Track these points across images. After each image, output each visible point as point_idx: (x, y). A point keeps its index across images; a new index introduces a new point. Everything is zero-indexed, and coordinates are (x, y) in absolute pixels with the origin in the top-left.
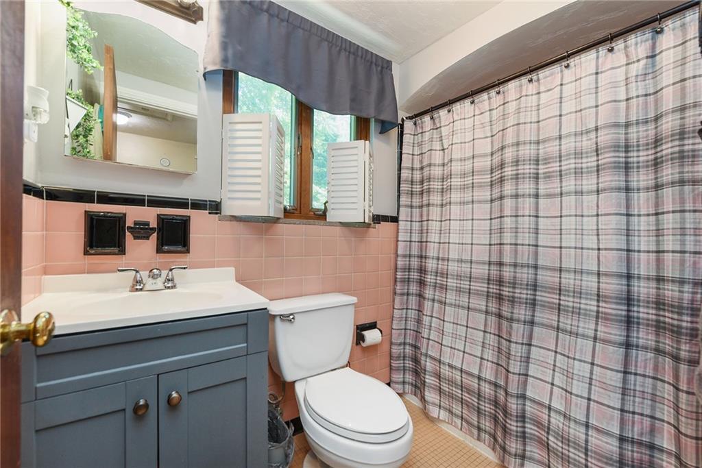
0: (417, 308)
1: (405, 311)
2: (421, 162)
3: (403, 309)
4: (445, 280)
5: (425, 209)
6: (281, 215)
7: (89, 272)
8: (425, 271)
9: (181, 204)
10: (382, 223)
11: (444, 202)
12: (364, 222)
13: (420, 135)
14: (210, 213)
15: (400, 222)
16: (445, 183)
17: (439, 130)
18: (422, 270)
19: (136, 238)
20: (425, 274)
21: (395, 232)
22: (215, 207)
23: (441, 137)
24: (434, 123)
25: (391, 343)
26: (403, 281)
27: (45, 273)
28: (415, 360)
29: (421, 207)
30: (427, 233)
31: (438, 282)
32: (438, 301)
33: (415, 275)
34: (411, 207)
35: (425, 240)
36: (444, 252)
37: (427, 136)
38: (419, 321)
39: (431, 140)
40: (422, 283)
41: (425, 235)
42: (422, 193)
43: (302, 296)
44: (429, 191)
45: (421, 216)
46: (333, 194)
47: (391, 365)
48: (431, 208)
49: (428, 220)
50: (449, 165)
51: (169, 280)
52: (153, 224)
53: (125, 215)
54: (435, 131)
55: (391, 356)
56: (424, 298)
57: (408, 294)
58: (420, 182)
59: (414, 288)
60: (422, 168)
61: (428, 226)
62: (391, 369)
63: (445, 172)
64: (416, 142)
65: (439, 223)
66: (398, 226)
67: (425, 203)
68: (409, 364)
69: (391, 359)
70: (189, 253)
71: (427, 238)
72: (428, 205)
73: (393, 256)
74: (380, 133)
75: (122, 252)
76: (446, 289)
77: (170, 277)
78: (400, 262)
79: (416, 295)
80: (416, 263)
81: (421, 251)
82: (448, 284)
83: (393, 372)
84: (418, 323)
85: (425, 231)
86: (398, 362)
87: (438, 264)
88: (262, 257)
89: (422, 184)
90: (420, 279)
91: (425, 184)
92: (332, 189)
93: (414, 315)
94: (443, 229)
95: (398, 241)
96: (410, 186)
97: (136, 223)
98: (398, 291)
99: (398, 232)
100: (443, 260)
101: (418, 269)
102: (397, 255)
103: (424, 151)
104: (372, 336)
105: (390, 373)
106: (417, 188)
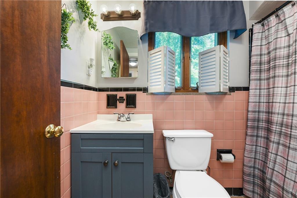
0: (265, 146)
1: (254, 147)
2: (268, 48)
3: (253, 145)
4: (290, 130)
5: (271, 80)
6: (174, 91)
7: (108, 114)
8: (271, 122)
9: (134, 89)
10: (235, 91)
11: (290, 73)
12: (220, 92)
13: (267, 31)
14: (143, 92)
15: (250, 90)
16: (290, 59)
17: (284, 22)
18: (269, 122)
19: (120, 102)
20: (271, 124)
21: (247, 96)
22: (145, 90)
23: (286, 26)
24: (279, 19)
25: (244, 165)
26: (253, 128)
27: (98, 114)
28: (263, 180)
29: (268, 79)
30: (273, 96)
31: (283, 131)
32: (282, 144)
33: (263, 125)
34: (260, 80)
35: (271, 101)
36: (289, 109)
37: (273, 30)
38: (266, 155)
39: (277, 31)
40: (269, 130)
41: (271, 97)
42: (269, 70)
43: (184, 129)
44: (275, 67)
45: (269, 85)
46: (201, 78)
47: (243, 178)
48: (276, 79)
49: (274, 87)
50: (294, 44)
51: (128, 118)
52: (125, 98)
53: (117, 95)
54: (280, 24)
55: (243, 172)
56: (270, 141)
57: (257, 136)
58: (268, 62)
59: (262, 133)
60: (269, 53)
61: (273, 92)
62: (243, 180)
63: (291, 51)
64: (264, 36)
65: (285, 89)
66: (249, 93)
67: (271, 76)
68: (257, 181)
69: (243, 174)
70: (136, 108)
71: (273, 100)
72: (274, 77)
73: (245, 111)
74: (234, 39)
75: (116, 107)
76: (290, 137)
77: (129, 117)
78: (250, 116)
79: (264, 138)
80: (264, 116)
81: (269, 109)
82: (292, 133)
83: (244, 183)
84: (265, 156)
85: (271, 95)
86: (248, 177)
87: (283, 118)
88: (164, 110)
89: (269, 63)
90: (268, 128)
91: (271, 63)
92: (201, 76)
93: (263, 151)
94: (288, 93)
95: (249, 102)
96: (259, 66)
97: (120, 97)
98: (249, 134)
99: (249, 97)
100: (288, 115)
101: (266, 121)
102: (248, 111)
103: (270, 41)
104: (227, 158)
105: (243, 183)
106: (265, 67)
